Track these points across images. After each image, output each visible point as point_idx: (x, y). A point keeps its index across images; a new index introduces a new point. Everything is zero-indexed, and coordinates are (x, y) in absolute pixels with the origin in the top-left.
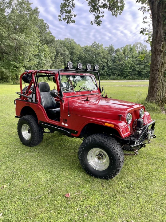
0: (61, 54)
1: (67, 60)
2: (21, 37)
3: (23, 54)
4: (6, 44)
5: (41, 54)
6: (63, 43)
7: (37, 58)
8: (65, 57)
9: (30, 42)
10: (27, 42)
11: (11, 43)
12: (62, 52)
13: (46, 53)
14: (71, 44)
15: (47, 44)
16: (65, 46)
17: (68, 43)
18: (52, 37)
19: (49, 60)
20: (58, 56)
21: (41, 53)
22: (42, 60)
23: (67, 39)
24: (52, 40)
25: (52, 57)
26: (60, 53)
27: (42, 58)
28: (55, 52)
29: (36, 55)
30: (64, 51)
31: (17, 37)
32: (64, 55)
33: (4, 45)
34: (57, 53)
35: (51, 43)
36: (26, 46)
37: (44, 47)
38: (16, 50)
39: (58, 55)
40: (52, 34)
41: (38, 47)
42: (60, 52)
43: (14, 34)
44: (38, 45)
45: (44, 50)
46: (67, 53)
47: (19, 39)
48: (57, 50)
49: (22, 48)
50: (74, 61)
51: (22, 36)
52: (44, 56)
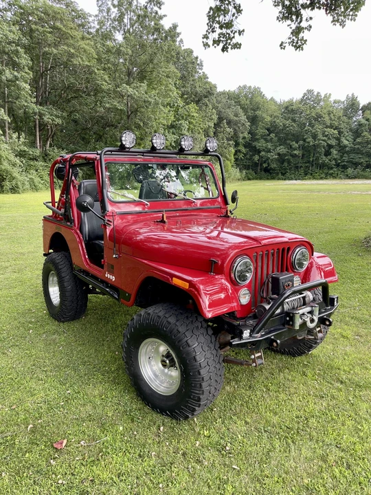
0: (229, 123)
1: (241, 135)
2: (137, 90)
3: (142, 124)
4: (107, 105)
5: (181, 124)
6: (233, 98)
7: (173, 133)
8: (237, 129)
9: (157, 99)
10: (150, 100)
11: (118, 105)
12: (232, 117)
13: (192, 120)
14: (252, 98)
15: (197, 102)
16: (238, 103)
17: (246, 96)
18: (208, 87)
19: (199, 136)
20: (221, 127)
21: (183, 121)
23: (245, 87)
24: (209, 92)
25: (208, 129)
26: (225, 121)
27: (185, 132)
28: (215, 117)
29: (170, 127)
30: (236, 115)
31: (131, 91)
32: (236, 123)
33: (105, 108)
34: (220, 119)
35: (206, 100)
36: (148, 108)
37: (189, 108)
38: (128, 117)
39: (222, 125)
40: (209, 80)
41: (177, 110)
42: (226, 119)
43: (125, 85)
44: (176, 104)
45: (189, 116)
46: (243, 118)
47: (135, 94)
48: (219, 113)
49: (140, 112)
50: (257, 137)
51: (141, 89)
52: (188, 129)
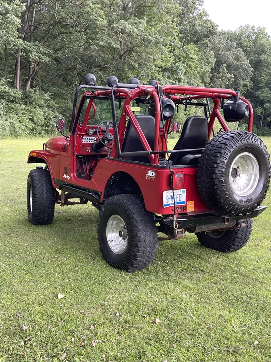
0: (228, 67)
1: (242, 83)
2: (136, 27)
3: (136, 66)
4: (102, 43)
5: (178, 67)
6: (236, 39)
7: (168, 78)
8: (237, 75)
9: (158, 37)
10: (150, 38)
11: (113, 42)
12: (232, 60)
13: (190, 63)
14: (256, 40)
15: (196, 42)
16: (240, 45)
17: (249, 37)
18: (209, 25)
19: (196, 81)
20: (219, 73)
21: (180, 64)
22: (179, 82)
23: (247, 27)
24: (210, 31)
25: (204, 74)
26: (225, 65)
27: (181, 76)
28: (213, 60)
29: (165, 70)
30: (237, 59)
31: (129, 28)
32: (237, 68)
33: (98, 45)
34: (219, 64)
35: (207, 40)
36: (147, 47)
37: (187, 48)
38: (121, 57)
39: (221, 70)
40: (209, 18)
41: (172, 50)
42: (225, 63)
43: (123, 21)
44: (173, 44)
45: (186, 58)
46: (246, 62)
47: (134, 31)
48: (217, 56)
49: (136, 52)
50: (261, 85)
51: (141, 25)
52: (185, 73)
